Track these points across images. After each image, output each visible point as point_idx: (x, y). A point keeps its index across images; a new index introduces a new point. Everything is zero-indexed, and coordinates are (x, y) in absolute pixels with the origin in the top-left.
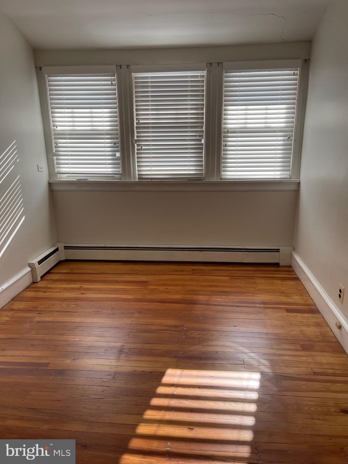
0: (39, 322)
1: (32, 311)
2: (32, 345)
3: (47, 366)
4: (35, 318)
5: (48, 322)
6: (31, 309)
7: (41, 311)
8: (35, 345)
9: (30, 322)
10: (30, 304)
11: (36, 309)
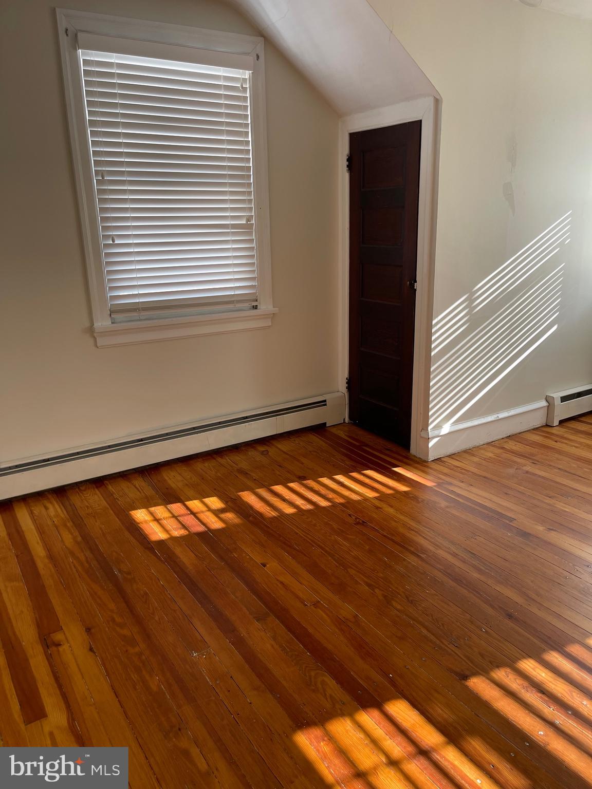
0: (527, 472)
1: (526, 457)
2: (506, 494)
3: (511, 521)
4: (525, 466)
5: (540, 476)
6: (527, 455)
7: (538, 461)
8: (509, 494)
9: (517, 469)
10: (528, 449)
11: (531, 457)
